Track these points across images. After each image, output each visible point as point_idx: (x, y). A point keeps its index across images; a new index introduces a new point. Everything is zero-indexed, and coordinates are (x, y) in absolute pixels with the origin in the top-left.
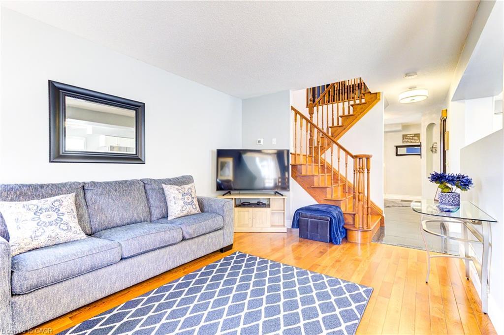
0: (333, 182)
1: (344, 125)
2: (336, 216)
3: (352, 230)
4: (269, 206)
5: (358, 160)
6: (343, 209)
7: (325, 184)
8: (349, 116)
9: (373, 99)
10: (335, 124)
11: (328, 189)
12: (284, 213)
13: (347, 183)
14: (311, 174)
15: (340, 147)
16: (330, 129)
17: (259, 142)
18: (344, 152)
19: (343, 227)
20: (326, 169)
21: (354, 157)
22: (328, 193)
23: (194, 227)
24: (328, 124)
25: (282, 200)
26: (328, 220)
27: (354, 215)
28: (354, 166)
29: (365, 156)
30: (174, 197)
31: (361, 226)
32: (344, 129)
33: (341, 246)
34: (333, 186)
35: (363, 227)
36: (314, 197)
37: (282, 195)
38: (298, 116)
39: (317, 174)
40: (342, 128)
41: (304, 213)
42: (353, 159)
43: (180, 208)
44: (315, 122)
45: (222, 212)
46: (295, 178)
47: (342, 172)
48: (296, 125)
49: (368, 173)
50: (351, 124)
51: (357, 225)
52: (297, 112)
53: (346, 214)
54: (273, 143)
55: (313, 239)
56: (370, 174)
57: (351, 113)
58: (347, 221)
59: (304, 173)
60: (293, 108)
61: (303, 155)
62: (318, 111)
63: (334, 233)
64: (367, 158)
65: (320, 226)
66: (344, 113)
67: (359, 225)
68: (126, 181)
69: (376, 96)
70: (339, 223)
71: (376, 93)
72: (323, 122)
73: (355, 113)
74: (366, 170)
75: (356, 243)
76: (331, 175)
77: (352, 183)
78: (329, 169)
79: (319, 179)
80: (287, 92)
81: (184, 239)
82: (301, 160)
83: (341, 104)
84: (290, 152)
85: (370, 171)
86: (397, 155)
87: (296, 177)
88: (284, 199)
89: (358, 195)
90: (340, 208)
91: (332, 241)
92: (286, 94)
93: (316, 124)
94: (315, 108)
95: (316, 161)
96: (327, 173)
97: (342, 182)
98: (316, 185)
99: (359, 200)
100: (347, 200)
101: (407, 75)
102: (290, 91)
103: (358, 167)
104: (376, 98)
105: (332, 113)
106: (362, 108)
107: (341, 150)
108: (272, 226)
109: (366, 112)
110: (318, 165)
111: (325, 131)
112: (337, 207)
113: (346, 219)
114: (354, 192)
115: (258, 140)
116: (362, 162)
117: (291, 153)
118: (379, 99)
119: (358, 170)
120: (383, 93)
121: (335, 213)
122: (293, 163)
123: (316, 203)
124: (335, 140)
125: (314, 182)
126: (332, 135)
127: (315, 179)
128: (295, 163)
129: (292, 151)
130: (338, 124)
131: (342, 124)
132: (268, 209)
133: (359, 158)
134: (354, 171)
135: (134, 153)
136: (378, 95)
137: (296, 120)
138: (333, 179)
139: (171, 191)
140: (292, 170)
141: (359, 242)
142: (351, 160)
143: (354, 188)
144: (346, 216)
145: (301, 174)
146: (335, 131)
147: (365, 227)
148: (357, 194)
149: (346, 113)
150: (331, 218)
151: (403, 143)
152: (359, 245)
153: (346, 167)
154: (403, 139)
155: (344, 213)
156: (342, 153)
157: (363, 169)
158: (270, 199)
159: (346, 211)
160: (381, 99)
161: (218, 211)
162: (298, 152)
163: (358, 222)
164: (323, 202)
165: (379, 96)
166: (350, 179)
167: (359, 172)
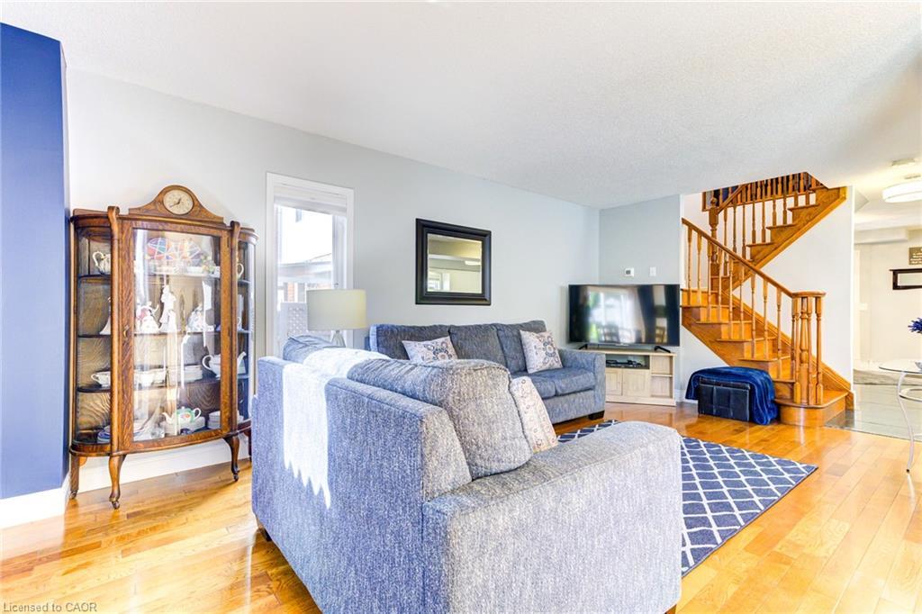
0: (754, 333)
1: (776, 241)
2: (760, 383)
3: (789, 406)
4: (647, 367)
5: (799, 300)
6: (773, 376)
7: (741, 336)
8: (785, 227)
9: (832, 199)
10: (759, 241)
11: (745, 344)
12: (671, 378)
13: (780, 335)
14: (715, 321)
15: (767, 279)
16: (748, 249)
17: (628, 272)
18: (775, 288)
19: (773, 402)
20: (742, 315)
21: (793, 295)
22: (745, 350)
23: (566, 381)
24: (744, 240)
25: (668, 360)
26: (747, 389)
27: (793, 384)
28: (793, 310)
29: (812, 294)
30: (535, 347)
31: (805, 401)
32: (776, 249)
33: (770, 427)
34: (755, 340)
35: (808, 403)
36: (722, 356)
37: (669, 352)
38: (694, 234)
39: (727, 322)
40: (769, 248)
41: (706, 377)
42: (790, 299)
43: (542, 360)
44: (720, 239)
45: (592, 367)
46: (688, 327)
47: (771, 319)
48: (690, 246)
49: (818, 320)
50: (789, 240)
51: (798, 399)
52: (691, 227)
53: (777, 382)
54: (651, 274)
55: (722, 415)
56: (822, 323)
57: (790, 221)
58: (780, 394)
59: (703, 320)
60: (684, 221)
61: (703, 292)
62: (725, 220)
63: (757, 406)
64: (816, 298)
65: (732, 396)
66: (774, 222)
67: (801, 399)
68: (480, 326)
69: (837, 195)
70: (766, 394)
71: (839, 189)
72: (735, 238)
73: (797, 222)
74: (814, 316)
75: (795, 425)
76: (751, 324)
77: (790, 336)
78: (749, 315)
79: (730, 329)
80: (677, 197)
81: (557, 395)
82: (698, 300)
83: (769, 204)
84: (681, 287)
85: (822, 318)
86: (896, 287)
87: (690, 325)
88: (671, 357)
89: (801, 355)
90: (767, 373)
91: (755, 419)
92: (675, 200)
93: (723, 244)
94: (721, 215)
95: (725, 301)
96: (745, 319)
97: (771, 334)
98: (724, 337)
99: (802, 362)
100: (780, 361)
101: (895, 163)
102: (681, 196)
103: (799, 310)
104: (838, 197)
105: (752, 222)
106: (810, 214)
107: (769, 284)
108: (653, 396)
109: (819, 220)
110: (728, 308)
111: (739, 253)
112: (762, 371)
113: (778, 391)
114: (793, 350)
115: (628, 269)
116: (806, 304)
117: (682, 290)
118: (845, 198)
119: (800, 316)
120: (851, 187)
121: (759, 379)
122: (686, 304)
123: (726, 365)
124: (756, 268)
125: (720, 333)
126: (752, 257)
127: (724, 329)
128: (689, 303)
129: (683, 286)
130: (764, 240)
131: (772, 240)
132: (647, 371)
133: (802, 298)
134: (793, 317)
135: (480, 292)
136: (841, 191)
137: (690, 240)
138: (754, 328)
139: (530, 338)
140: (683, 315)
141: (802, 424)
142: (786, 301)
143: (793, 344)
144: (778, 385)
145: (699, 320)
146: (759, 252)
147: (812, 403)
148: (798, 351)
149: (780, 222)
150: (751, 385)
151: (910, 263)
152: (802, 429)
153: (779, 311)
154: (911, 256)
155: (774, 382)
156: (772, 289)
157: (808, 314)
158: (648, 356)
159: (778, 377)
160: (847, 197)
161: (587, 366)
162: (694, 288)
163: (799, 395)
164: (736, 364)
165: (845, 193)
166: (786, 329)
167: (802, 319)
